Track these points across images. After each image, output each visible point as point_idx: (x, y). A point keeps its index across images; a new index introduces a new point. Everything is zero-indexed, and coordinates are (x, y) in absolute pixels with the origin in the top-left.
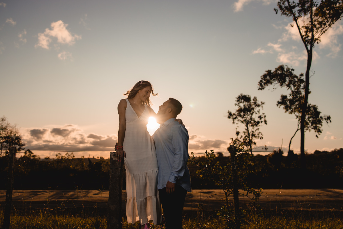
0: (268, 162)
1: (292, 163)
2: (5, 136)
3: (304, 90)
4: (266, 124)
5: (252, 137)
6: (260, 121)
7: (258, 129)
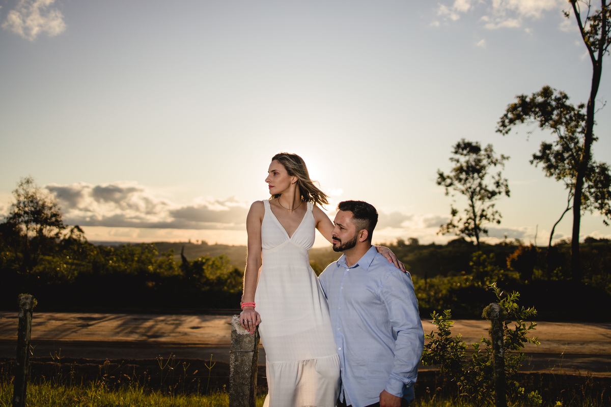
0: (509, 267)
1: (555, 272)
2: (33, 209)
3: (583, 135)
4: (509, 196)
5: (480, 220)
6: (497, 190)
7: (493, 206)
